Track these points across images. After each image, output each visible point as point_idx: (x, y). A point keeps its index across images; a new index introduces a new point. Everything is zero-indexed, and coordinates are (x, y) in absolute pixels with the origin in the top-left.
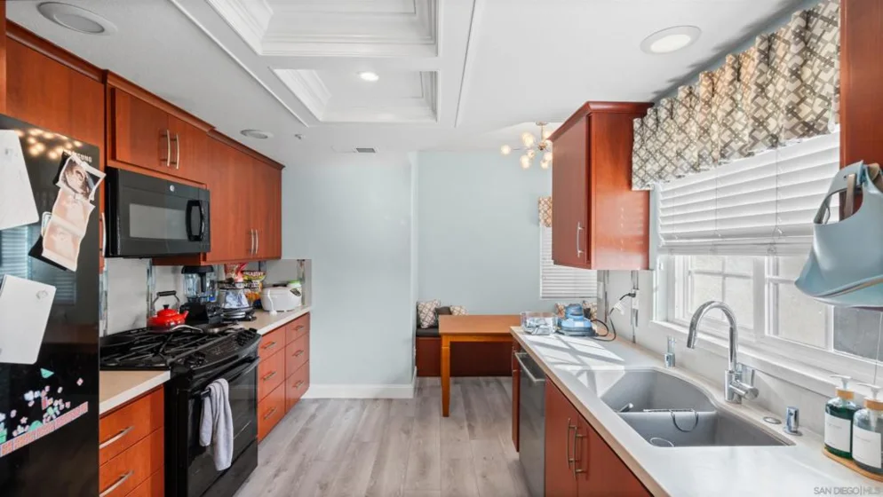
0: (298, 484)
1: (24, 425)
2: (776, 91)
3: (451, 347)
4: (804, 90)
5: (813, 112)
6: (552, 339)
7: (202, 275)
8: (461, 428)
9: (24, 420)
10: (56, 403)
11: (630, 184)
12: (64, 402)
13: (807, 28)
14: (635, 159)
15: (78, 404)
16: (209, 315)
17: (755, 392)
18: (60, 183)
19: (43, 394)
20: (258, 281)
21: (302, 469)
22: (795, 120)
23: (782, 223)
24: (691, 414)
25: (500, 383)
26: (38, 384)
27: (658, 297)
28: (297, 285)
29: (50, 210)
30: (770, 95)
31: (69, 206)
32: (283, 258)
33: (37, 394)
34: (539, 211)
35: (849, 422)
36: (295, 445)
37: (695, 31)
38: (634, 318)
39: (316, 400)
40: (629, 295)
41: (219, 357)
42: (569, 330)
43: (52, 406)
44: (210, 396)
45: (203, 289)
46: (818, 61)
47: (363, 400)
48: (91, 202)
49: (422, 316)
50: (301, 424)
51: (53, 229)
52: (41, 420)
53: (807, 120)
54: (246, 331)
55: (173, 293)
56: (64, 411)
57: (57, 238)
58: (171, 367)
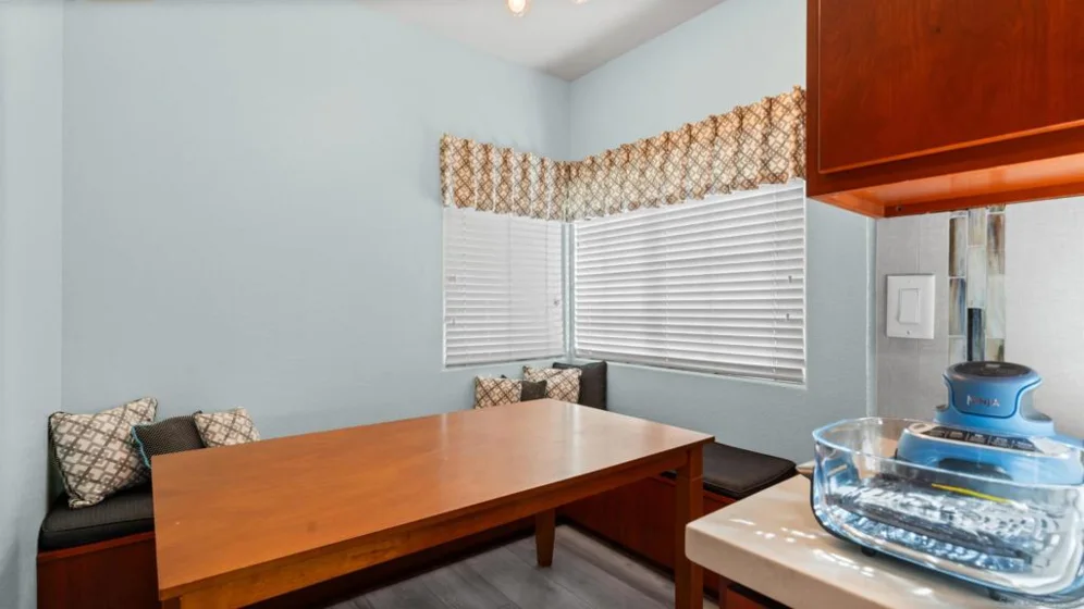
34: (443, 171)
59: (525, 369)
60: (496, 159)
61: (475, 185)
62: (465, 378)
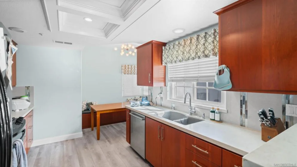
2: (199, 47)
3: (100, 115)
4: (205, 48)
5: (207, 53)
6: (140, 107)
8: (106, 142)
11: (162, 64)
13: (206, 36)
14: (163, 57)
17: (195, 112)
22: (204, 54)
23: (200, 75)
24: (184, 119)
25: (112, 126)
27: (168, 93)
30: (198, 48)
34: (122, 69)
35: (214, 113)
37: (184, 30)
38: (161, 99)
40: (160, 93)
42: (144, 104)
44: (15, 148)
46: (208, 43)
53: (206, 54)
54: (18, 118)
59: (135, 97)
60: (130, 67)
61: (127, 71)
62: (126, 99)
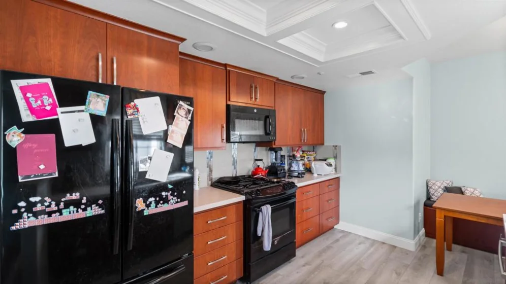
0: (313, 275)
1: (162, 204)
7: (276, 152)
9: (161, 202)
10: (174, 198)
12: (177, 199)
15: (184, 201)
16: (279, 172)
18: (175, 114)
19: (169, 194)
20: (312, 157)
21: (318, 268)
26: (167, 190)
28: (332, 161)
29: (172, 124)
31: (180, 123)
32: (325, 144)
33: (166, 193)
36: (320, 254)
39: (343, 231)
41: (270, 193)
43: (173, 200)
44: (262, 212)
45: (276, 159)
47: (374, 241)
48: (189, 120)
49: (432, 191)
50: (328, 242)
51: (173, 132)
52: (168, 203)
54: (289, 183)
55: (261, 160)
56: (177, 202)
57: (174, 135)
58: (246, 194)
